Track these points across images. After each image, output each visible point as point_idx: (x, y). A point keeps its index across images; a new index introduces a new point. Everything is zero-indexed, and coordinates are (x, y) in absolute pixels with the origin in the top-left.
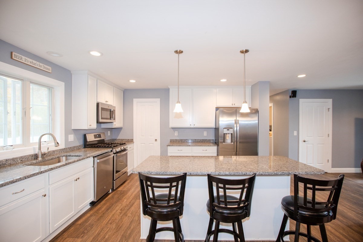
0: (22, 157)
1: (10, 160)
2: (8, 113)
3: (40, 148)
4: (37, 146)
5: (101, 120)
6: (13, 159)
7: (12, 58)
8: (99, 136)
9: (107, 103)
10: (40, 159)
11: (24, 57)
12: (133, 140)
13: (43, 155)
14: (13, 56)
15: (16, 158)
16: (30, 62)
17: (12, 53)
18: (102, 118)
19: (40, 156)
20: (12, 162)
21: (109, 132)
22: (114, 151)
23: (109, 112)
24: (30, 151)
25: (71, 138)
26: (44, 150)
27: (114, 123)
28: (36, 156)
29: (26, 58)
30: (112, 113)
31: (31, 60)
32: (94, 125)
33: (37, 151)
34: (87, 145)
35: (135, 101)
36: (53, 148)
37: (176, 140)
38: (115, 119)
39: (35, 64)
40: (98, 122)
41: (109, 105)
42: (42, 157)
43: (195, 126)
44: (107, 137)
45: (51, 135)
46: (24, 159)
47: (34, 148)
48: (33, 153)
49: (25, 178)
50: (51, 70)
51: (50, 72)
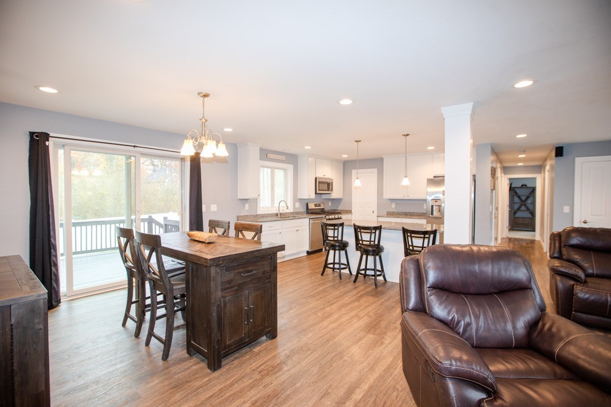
3: (279, 210)
4: (278, 209)
5: (318, 192)
6: (267, 214)
8: (319, 205)
9: (325, 177)
10: (279, 216)
11: (272, 155)
12: (351, 211)
13: (281, 214)
14: (267, 156)
15: (269, 214)
16: (275, 157)
17: (267, 154)
18: (319, 190)
19: (279, 214)
21: (330, 203)
22: (327, 217)
23: (327, 185)
24: (275, 211)
25: (298, 205)
26: (281, 211)
27: (333, 194)
28: (277, 215)
30: (329, 186)
31: (275, 155)
32: (313, 196)
33: (277, 212)
34: (309, 212)
35: (354, 172)
36: (286, 211)
37: (393, 212)
38: (332, 190)
40: (316, 193)
41: (326, 179)
43: (409, 198)
44: (328, 207)
45: (284, 201)
46: (271, 215)
47: (276, 210)
48: (275, 212)
49: (273, 221)
50: (285, 158)
51: (285, 160)
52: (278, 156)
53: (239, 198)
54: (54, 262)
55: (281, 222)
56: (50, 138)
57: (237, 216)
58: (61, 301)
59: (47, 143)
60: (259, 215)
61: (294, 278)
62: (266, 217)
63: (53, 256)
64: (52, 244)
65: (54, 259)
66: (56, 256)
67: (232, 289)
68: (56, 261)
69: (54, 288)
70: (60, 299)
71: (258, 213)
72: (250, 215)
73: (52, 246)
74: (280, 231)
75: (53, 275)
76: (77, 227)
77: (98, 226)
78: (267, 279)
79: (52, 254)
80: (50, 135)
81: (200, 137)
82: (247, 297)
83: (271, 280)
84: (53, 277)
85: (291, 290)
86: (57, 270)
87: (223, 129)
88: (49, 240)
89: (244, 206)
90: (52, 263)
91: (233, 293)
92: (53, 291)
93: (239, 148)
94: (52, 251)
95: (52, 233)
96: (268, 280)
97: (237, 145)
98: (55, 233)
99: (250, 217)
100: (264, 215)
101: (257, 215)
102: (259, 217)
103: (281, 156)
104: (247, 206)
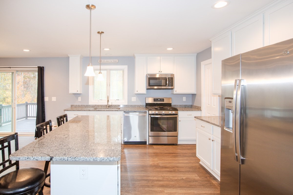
3: (108, 103)
8: (161, 100)
10: (108, 107)
12: (201, 108)
14: (99, 61)
18: (150, 86)
25: (134, 99)
27: (175, 90)
29: (104, 60)
31: (106, 60)
32: (143, 91)
39: (108, 61)
50: (117, 61)
51: (117, 62)
52: (110, 60)
71: (89, 104)
89: (78, 99)
99: (81, 106)
100: (94, 106)
101: (87, 106)
102: (90, 107)
103: (113, 60)
104: (80, 99)
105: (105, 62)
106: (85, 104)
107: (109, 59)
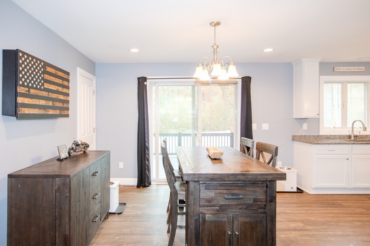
0: (340, 135)
1: (333, 136)
2: (334, 106)
3: (353, 131)
4: (351, 130)
6: (334, 136)
7: (334, 71)
10: (353, 139)
11: (341, 68)
13: (356, 136)
14: (335, 69)
15: (336, 135)
16: (346, 69)
17: (334, 68)
19: (353, 136)
20: (334, 138)
24: (346, 132)
26: (356, 133)
28: (350, 137)
29: (343, 67)
31: (347, 68)
33: (350, 133)
36: (363, 133)
39: (350, 69)
42: (354, 138)
45: (360, 121)
46: (341, 137)
47: (349, 131)
48: (347, 134)
49: (335, 144)
50: (364, 69)
51: (364, 71)
52: (352, 68)
53: (294, 117)
54: (147, 158)
55: (351, 146)
56: (147, 80)
57: (293, 136)
58: (151, 183)
59: (145, 83)
60: (322, 136)
61: (356, 219)
62: (333, 139)
63: (147, 154)
64: (146, 147)
65: (147, 156)
66: (148, 154)
67: (212, 208)
68: (148, 158)
69: (147, 175)
70: (150, 183)
71: (321, 134)
72: (309, 136)
73: (146, 148)
74: (347, 157)
75: (146, 166)
76: (185, 137)
77: (211, 137)
78: (261, 208)
79: (146, 153)
80: (147, 78)
81: (212, 63)
82: (231, 221)
83: (266, 210)
84: (146, 168)
85: (340, 233)
86: (149, 163)
87: (263, 51)
88: (145, 144)
89: (302, 126)
90: (146, 158)
91: (213, 212)
92: (146, 176)
93: (294, 66)
94: (146, 150)
95: (146, 139)
96: (262, 210)
97: (292, 63)
98: (148, 140)
99: (309, 138)
100: (329, 137)
101: (318, 136)
102: (322, 139)
103: (358, 67)
104: (305, 126)
105: (345, 71)
106: (316, 134)
107: (352, 66)
